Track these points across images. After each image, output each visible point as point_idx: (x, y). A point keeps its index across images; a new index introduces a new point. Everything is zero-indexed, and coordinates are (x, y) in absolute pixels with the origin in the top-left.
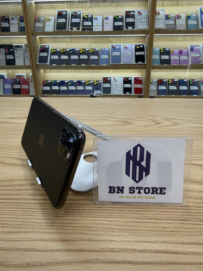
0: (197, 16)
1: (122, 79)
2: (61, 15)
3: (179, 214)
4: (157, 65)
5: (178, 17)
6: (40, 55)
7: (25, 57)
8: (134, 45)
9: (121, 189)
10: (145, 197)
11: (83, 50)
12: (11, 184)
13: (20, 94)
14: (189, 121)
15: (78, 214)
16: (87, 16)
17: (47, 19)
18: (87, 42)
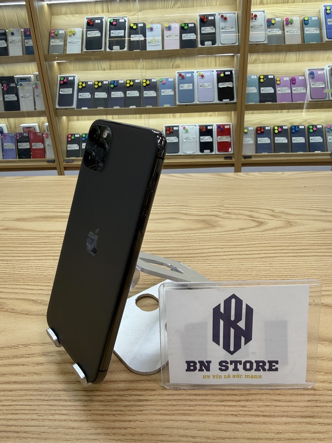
0: (319, 20)
1: (198, 128)
2: (93, 25)
3: (302, 404)
4: (253, 103)
5: (289, 22)
6: (60, 93)
7: (36, 96)
8: (215, 70)
9: (206, 364)
10: (246, 376)
11: (130, 82)
12: (26, 352)
13: (30, 158)
14: (312, 218)
15: (138, 408)
16: (136, 25)
17: (69, 32)
18: (137, 68)
